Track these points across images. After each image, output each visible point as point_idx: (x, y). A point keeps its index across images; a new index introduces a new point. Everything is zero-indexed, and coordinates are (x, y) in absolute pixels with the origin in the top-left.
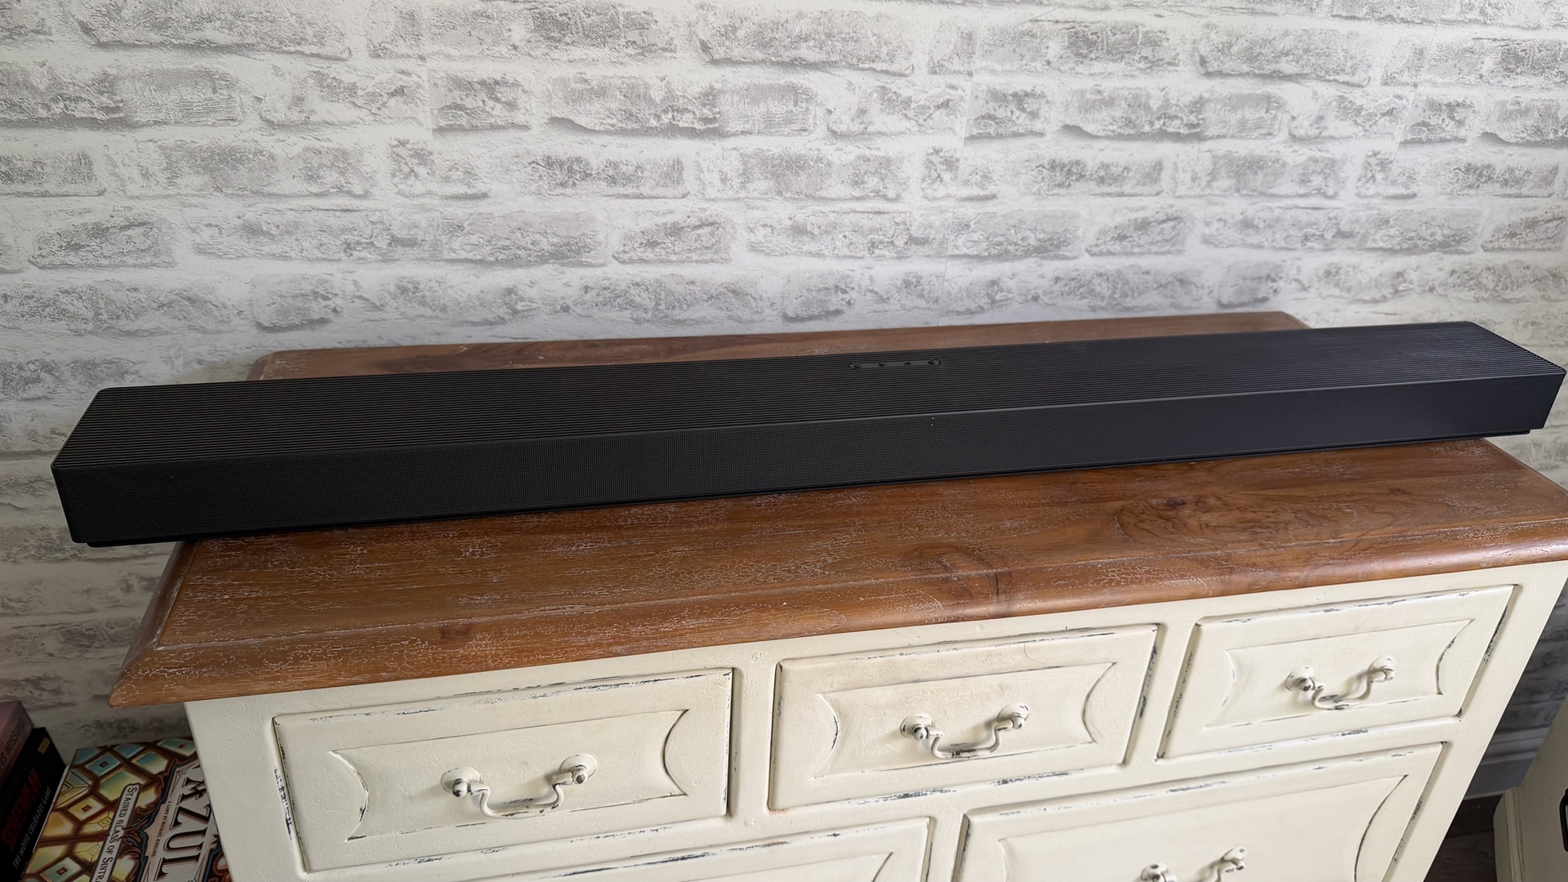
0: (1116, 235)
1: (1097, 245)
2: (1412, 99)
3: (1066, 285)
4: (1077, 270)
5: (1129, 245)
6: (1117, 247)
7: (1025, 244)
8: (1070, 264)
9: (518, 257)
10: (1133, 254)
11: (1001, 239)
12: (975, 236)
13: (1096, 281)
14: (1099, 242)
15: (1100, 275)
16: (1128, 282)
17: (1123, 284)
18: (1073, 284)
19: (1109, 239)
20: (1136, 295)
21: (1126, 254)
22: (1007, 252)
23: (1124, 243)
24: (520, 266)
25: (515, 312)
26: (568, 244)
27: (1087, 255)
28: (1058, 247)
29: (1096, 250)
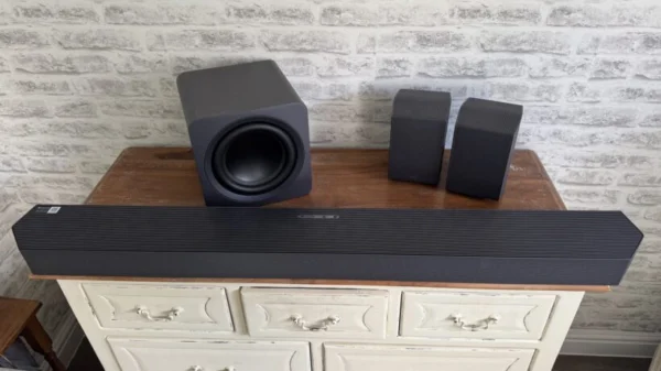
2: (594, 61)
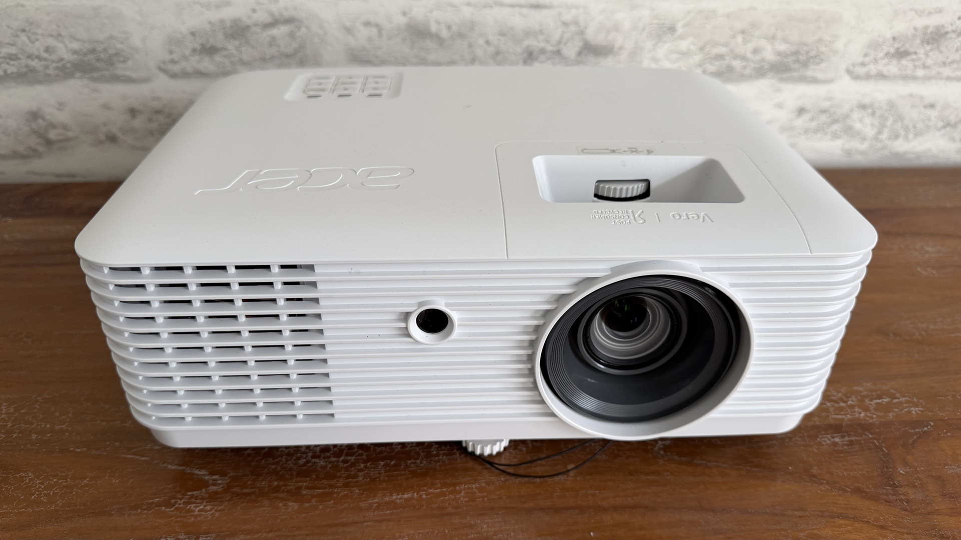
0: (892, 50)
1: (863, 64)
3: (812, 119)
4: (830, 99)
5: (911, 65)
6: (893, 68)
7: (758, 57)
8: (820, 90)
9: (33, 70)
10: (914, 78)
11: (722, 50)
12: (684, 45)
13: (856, 115)
14: (867, 60)
15: (863, 107)
16: (901, 118)
17: (895, 121)
18: (824, 118)
19: (881, 55)
20: (911, 136)
21: (905, 78)
22: (730, 69)
23: (904, 62)
24: (39, 82)
25: (49, 143)
26: (93, 51)
27: (847, 78)
28: (805, 64)
29: (861, 71)
